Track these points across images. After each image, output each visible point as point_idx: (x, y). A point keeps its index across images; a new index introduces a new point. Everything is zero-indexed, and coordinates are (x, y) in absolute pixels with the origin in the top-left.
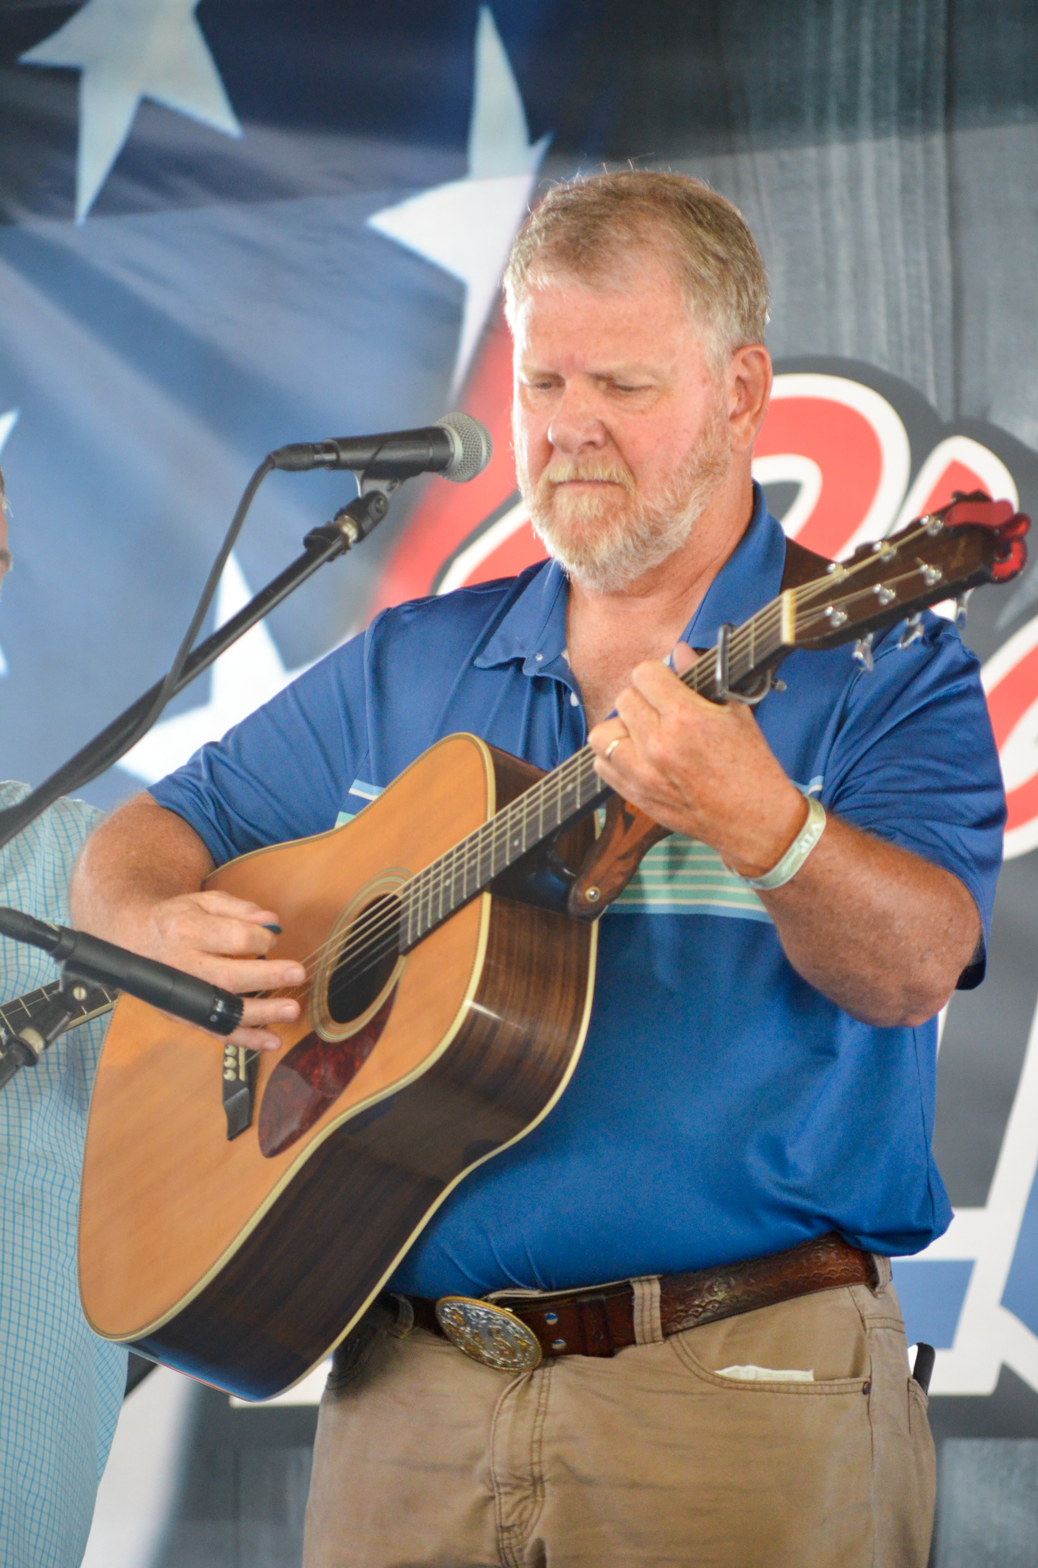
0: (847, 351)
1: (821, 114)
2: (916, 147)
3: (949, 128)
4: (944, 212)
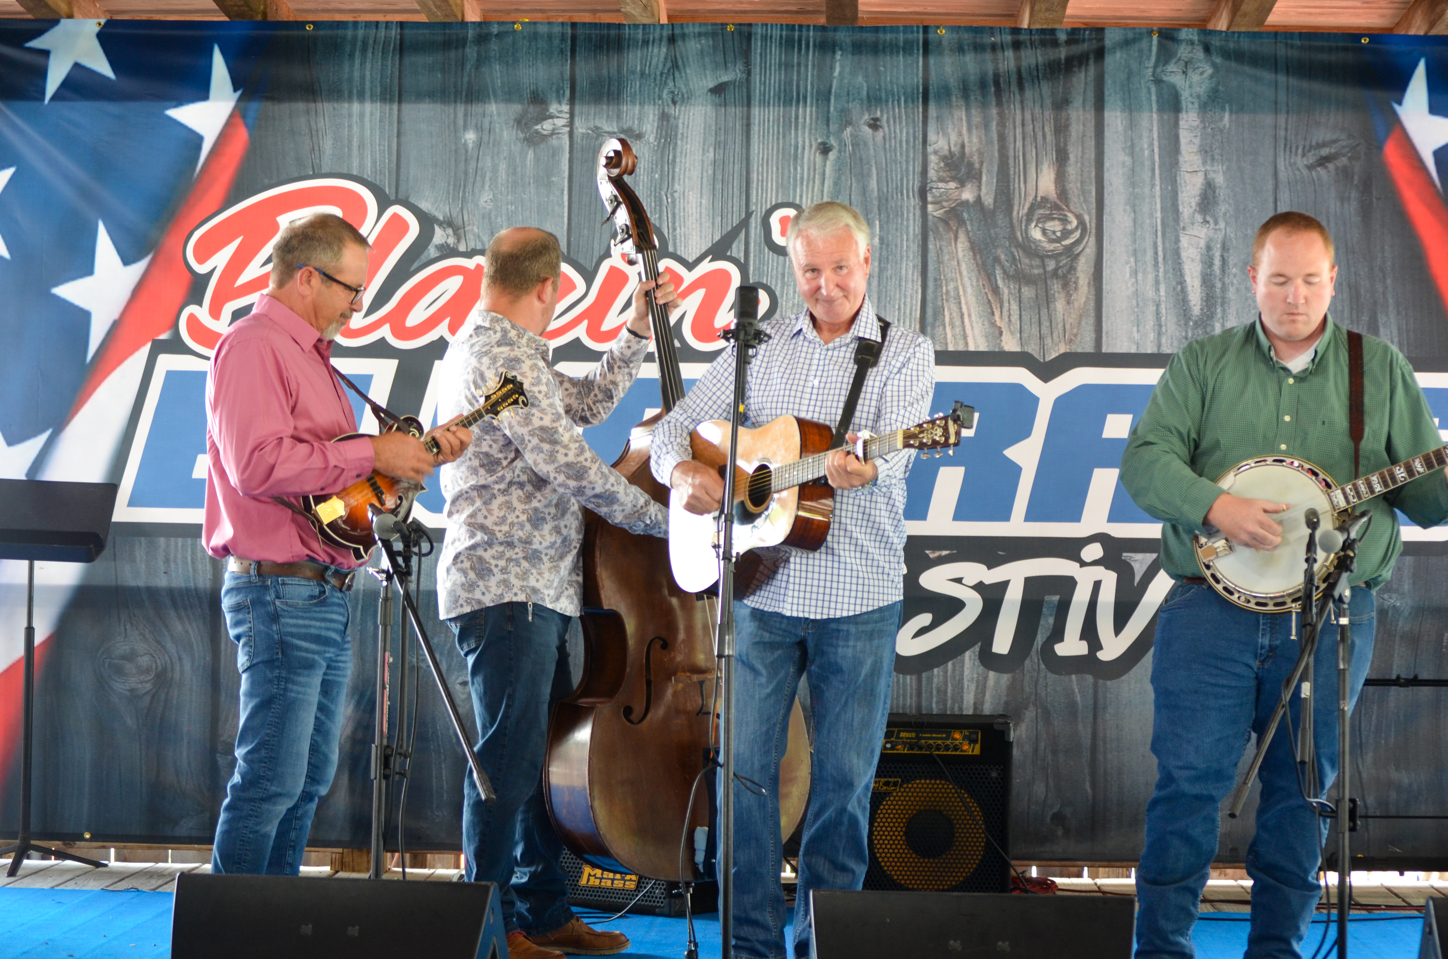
0: (355, 173)
1: (350, 93)
2: (388, 107)
3: (400, 102)
4: (395, 130)
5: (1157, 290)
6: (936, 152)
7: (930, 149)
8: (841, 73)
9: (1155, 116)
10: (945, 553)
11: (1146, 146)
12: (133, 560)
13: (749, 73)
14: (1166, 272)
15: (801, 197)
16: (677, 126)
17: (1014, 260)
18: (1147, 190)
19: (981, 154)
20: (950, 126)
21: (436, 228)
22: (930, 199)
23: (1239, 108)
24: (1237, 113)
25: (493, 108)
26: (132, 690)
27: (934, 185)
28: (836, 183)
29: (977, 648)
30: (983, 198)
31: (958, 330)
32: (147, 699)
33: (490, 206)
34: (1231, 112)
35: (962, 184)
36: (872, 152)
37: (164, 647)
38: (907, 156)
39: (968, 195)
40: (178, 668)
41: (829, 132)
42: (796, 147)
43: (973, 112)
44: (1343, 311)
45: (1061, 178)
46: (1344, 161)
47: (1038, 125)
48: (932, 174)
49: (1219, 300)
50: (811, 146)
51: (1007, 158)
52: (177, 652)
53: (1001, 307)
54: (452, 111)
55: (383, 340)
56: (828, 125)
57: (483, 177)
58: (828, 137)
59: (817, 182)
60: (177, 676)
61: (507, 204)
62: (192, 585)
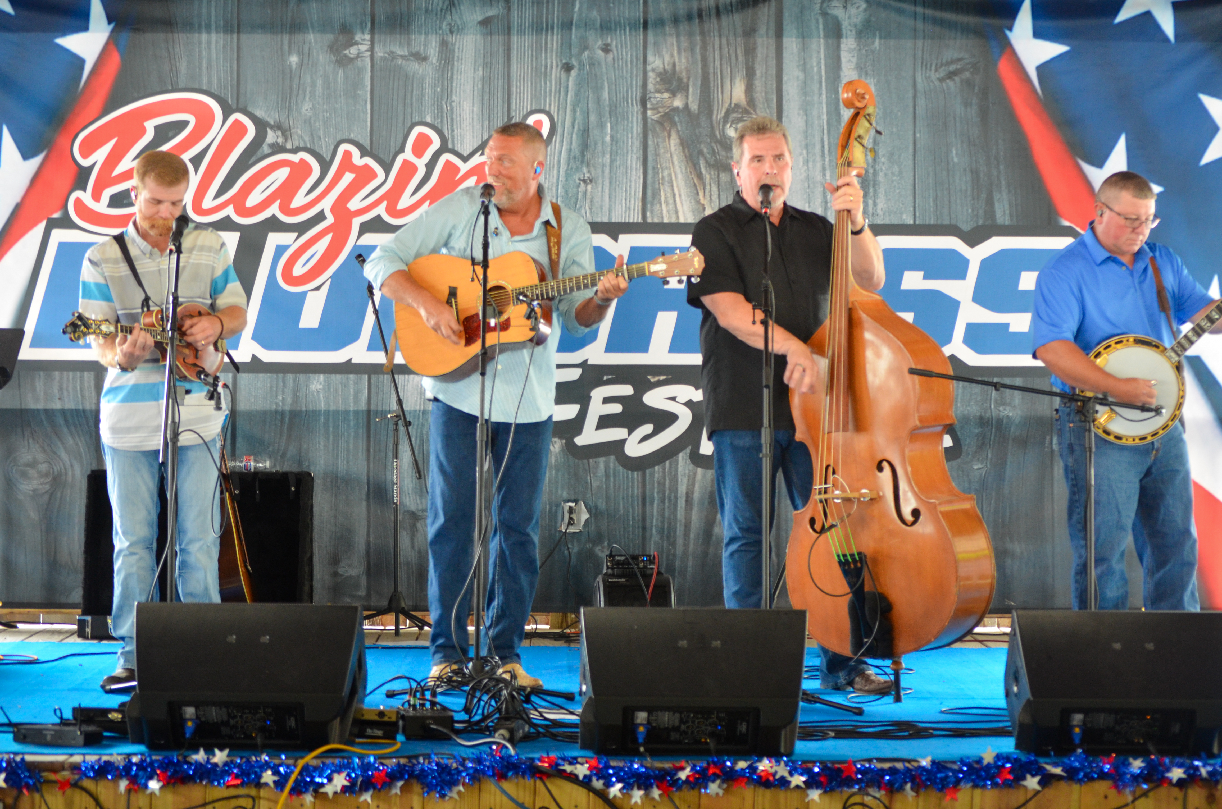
4: (235, 54)
5: (824, 175)
6: (653, 70)
7: (649, 68)
8: (580, 9)
9: (822, 41)
10: (662, 378)
11: (815, 64)
12: (34, 390)
13: (509, 9)
14: (830, 161)
15: (550, 105)
16: (454, 51)
17: (714, 153)
18: (816, 98)
19: (688, 71)
20: (664, 50)
21: (269, 130)
22: (649, 106)
23: (886, 35)
24: (885, 38)
25: (311, 37)
26: (34, 490)
27: (652, 95)
28: (577, 95)
29: (688, 450)
30: (690, 105)
31: (671, 207)
32: (47, 497)
33: (310, 114)
34: (881, 38)
35: (674, 94)
36: (604, 70)
37: (59, 456)
38: (632, 73)
39: (678, 103)
40: (70, 473)
41: (571, 54)
42: (546, 67)
43: (682, 38)
44: (966, 190)
45: (749, 89)
46: (967, 75)
47: (732, 49)
48: (651, 87)
49: (872, 183)
50: (557, 66)
51: (708, 74)
52: (70, 460)
53: (704, 189)
54: (279, 39)
55: (228, 217)
56: (570, 49)
57: (304, 91)
58: (570, 59)
59: (562, 93)
60: (70, 479)
61: (323, 112)
62: (81, 407)
